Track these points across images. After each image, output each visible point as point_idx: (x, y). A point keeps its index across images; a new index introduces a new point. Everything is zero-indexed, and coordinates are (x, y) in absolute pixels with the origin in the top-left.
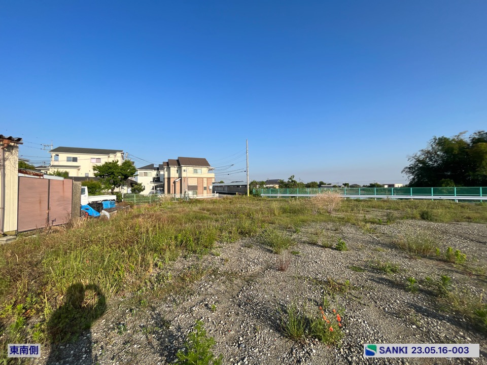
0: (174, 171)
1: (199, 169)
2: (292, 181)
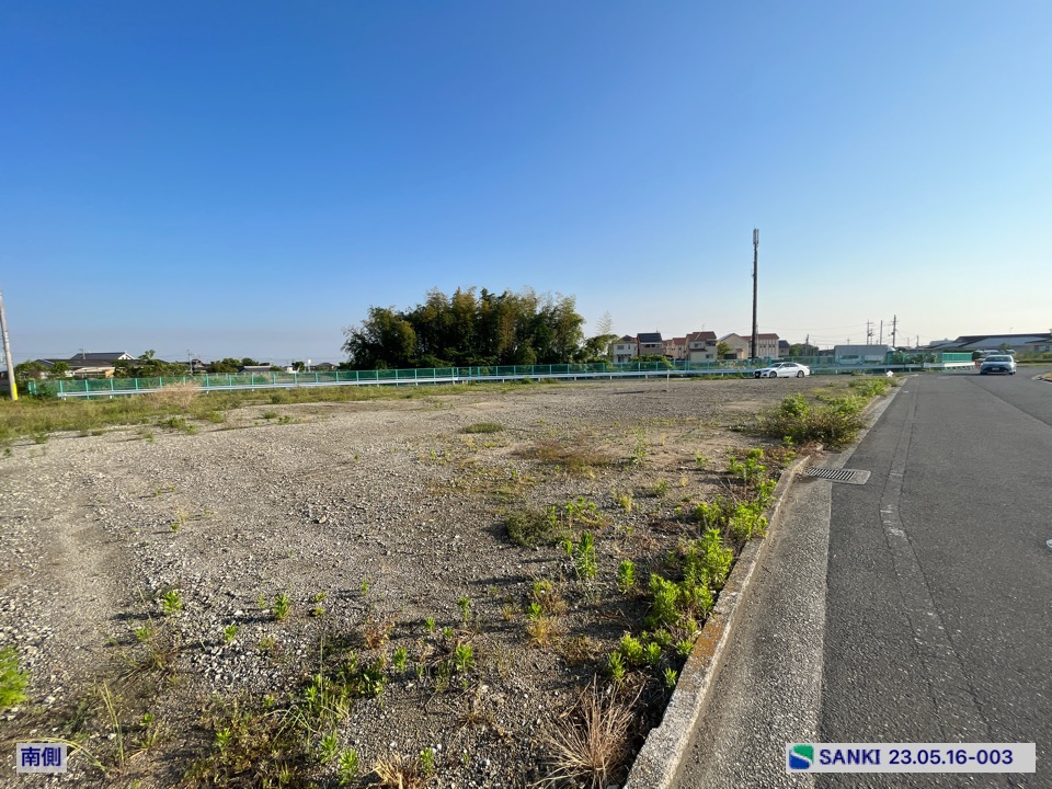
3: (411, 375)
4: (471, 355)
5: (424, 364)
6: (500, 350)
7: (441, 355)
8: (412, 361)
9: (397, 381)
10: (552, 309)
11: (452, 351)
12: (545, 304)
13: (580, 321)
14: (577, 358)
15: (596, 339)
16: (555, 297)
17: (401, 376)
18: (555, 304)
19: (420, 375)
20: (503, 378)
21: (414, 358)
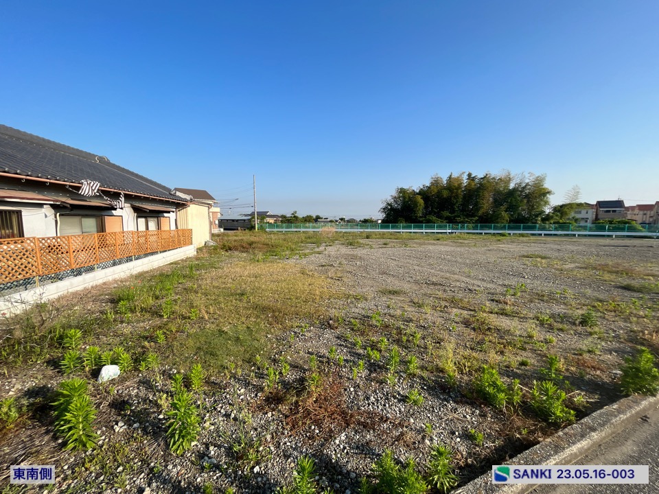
2: (295, 217)
3: (421, 228)
4: (459, 217)
5: (428, 221)
6: (480, 213)
7: (440, 217)
8: (421, 219)
9: (412, 231)
10: (524, 185)
11: (446, 213)
12: (518, 181)
13: (549, 192)
14: (544, 220)
15: (562, 206)
16: (527, 175)
17: (414, 228)
18: (527, 181)
19: (427, 227)
20: (483, 232)
21: (422, 217)
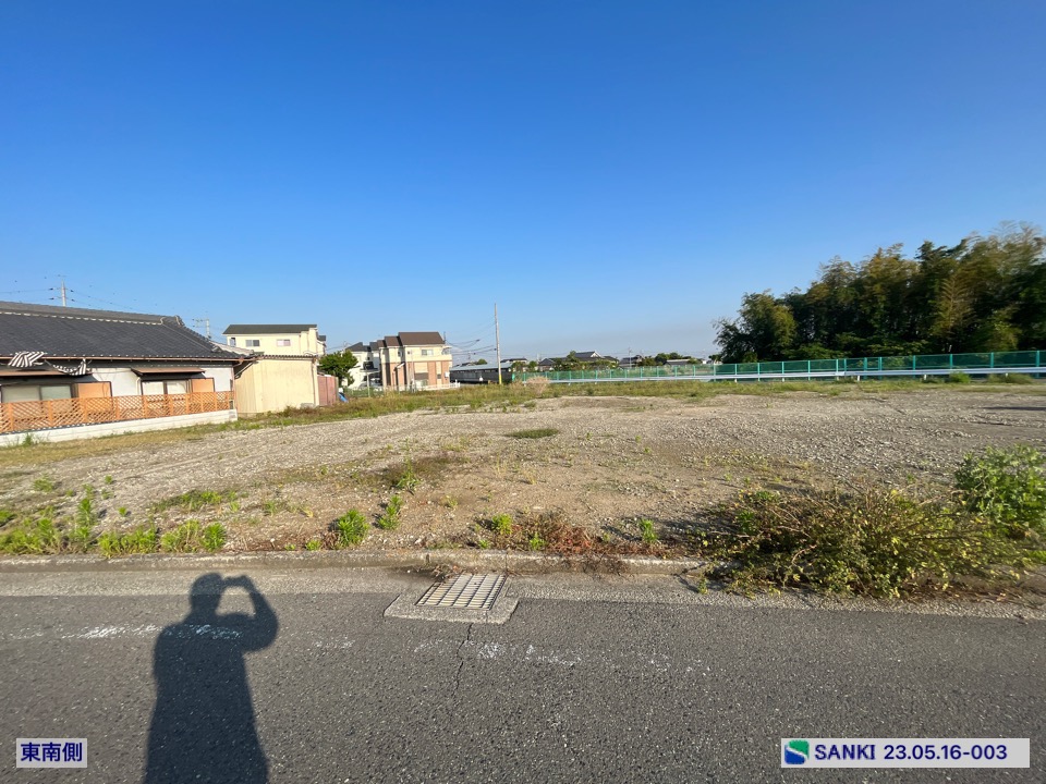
0: (394, 352)
1: (428, 348)
3: (778, 370)
4: (879, 341)
5: (802, 356)
6: (936, 330)
7: (832, 344)
8: (784, 352)
9: (759, 376)
11: (847, 337)
17: (764, 369)
19: (789, 369)
20: (925, 373)
21: (789, 348)
